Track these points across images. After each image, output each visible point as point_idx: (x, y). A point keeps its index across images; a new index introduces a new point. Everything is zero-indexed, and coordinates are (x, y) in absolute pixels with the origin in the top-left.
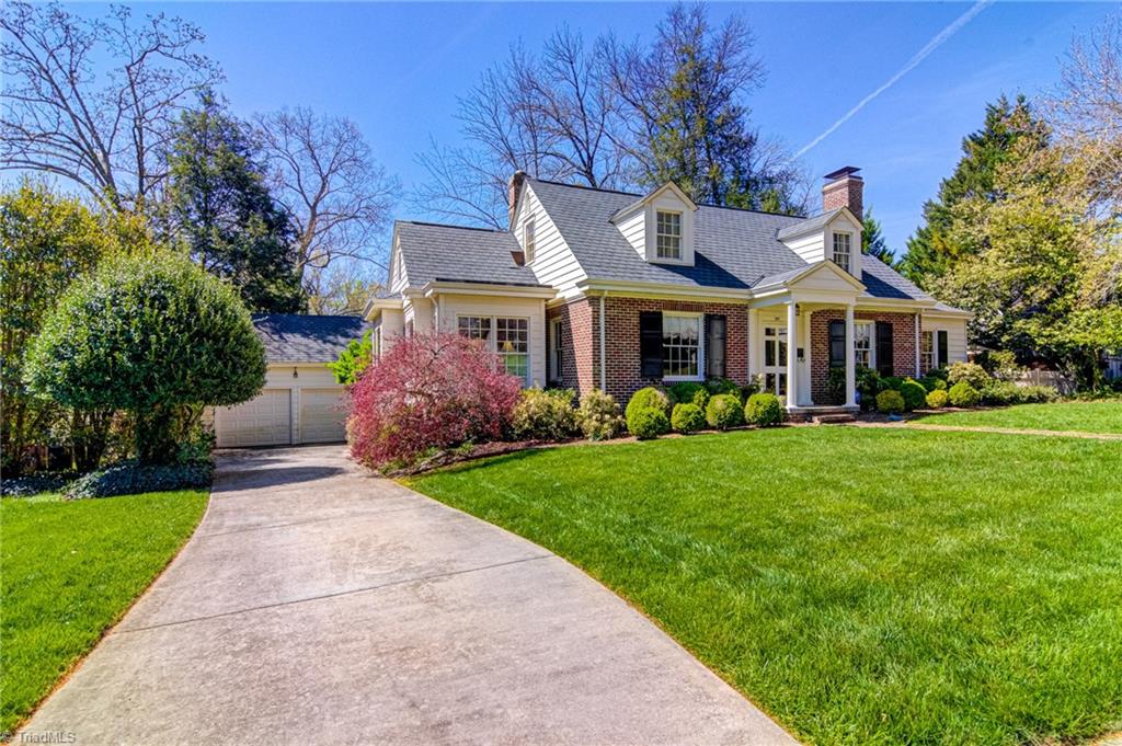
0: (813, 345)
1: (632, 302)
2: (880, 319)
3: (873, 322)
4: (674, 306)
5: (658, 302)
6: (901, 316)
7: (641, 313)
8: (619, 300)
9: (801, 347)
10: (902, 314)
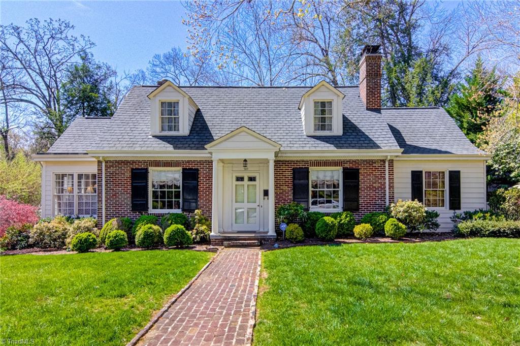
0: (277, 186)
1: (126, 162)
2: (347, 166)
3: (341, 168)
4: (157, 164)
5: (145, 162)
6: (371, 162)
7: (132, 169)
8: (116, 161)
9: (266, 189)
10: (372, 160)
